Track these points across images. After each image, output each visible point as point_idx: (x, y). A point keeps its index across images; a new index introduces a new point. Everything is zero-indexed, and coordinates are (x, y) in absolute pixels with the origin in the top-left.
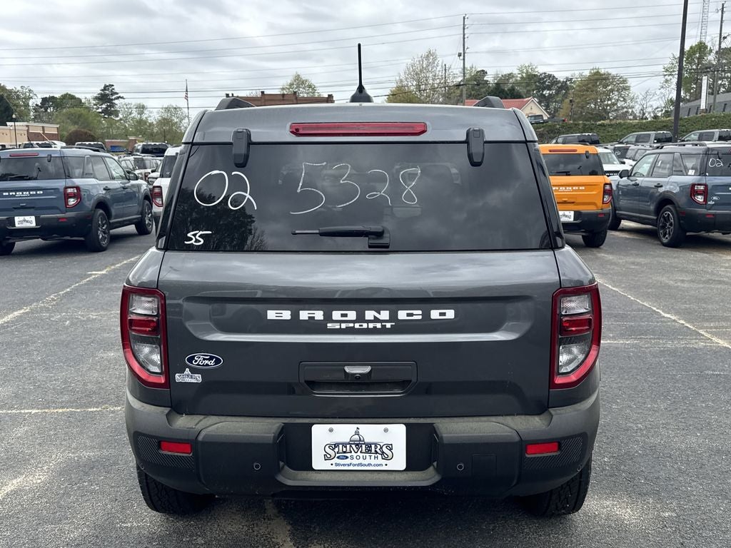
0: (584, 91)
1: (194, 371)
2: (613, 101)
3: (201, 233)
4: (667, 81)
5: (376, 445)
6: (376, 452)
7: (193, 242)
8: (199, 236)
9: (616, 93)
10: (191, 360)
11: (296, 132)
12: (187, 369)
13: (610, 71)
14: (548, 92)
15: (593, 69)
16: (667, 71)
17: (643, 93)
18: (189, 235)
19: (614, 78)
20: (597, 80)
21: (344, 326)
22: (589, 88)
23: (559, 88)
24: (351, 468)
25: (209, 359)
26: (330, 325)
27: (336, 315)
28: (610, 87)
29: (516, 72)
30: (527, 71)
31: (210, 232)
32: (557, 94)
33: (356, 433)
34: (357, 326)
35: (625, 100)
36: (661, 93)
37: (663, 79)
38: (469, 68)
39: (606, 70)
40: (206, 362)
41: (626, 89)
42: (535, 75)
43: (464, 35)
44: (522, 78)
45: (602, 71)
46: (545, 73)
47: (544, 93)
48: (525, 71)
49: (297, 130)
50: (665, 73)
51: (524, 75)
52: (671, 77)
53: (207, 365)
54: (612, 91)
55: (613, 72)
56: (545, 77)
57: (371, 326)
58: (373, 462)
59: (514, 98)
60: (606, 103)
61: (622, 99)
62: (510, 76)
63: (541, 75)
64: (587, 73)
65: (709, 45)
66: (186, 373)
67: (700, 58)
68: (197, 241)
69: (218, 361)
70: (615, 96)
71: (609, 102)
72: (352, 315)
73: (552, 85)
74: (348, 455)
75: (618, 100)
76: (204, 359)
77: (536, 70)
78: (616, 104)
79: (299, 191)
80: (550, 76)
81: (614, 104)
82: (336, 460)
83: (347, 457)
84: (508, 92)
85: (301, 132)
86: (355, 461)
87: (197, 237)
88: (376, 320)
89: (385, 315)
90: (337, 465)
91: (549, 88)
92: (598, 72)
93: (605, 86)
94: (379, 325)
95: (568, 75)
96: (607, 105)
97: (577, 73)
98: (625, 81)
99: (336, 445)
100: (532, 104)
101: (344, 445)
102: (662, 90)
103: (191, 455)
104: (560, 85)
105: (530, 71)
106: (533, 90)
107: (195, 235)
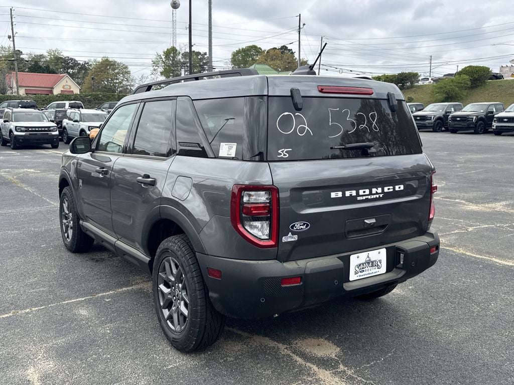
0: (98, 72)
1: (293, 234)
2: (120, 80)
3: (286, 150)
4: (155, 70)
5: (375, 261)
6: (375, 265)
7: (282, 155)
8: (285, 152)
9: (121, 75)
10: (292, 227)
11: (321, 91)
12: (290, 233)
13: (116, 60)
14: (72, 71)
15: (104, 57)
16: (154, 63)
17: (140, 77)
18: (279, 151)
19: (118, 64)
20: (108, 65)
21: (364, 198)
22: (103, 70)
23: (80, 68)
24: (365, 276)
25: (303, 225)
26: (359, 198)
27: (361, 192)
28: (117, 71)
29: (46, 54)
30: (55, 54)
31: (291, 149)
32: (79, 72)
33: (368, 257)
34: (369, 197)
35: (127, 80)
36: (151, 77)
37: (152, 68)
38: (7, 48)
39: (113, 59)
40: (302, 227)
41: (128, 73)
42: (61, 58)
43: (12, 23)
44: (51, 58)
45: (110, 59)
46: (68, 57)
47: (69, 71)
48: (53, 54)
49: (322, 89)
50: (153, 65)
51: (52, 57)
52: (157, 67)
53: (302, 229)
54: (118, 73)
55: (118, 61)
56: (68, 60)
57: (375, 196)
58: (373, 271)
59: (50, 73)
60: (115, 81)
61: (126, 80)
62: (41, 56)
63: (65, 58)
64: (100, 60)
65: (178, 49)
66: (289, 235)
67: (173, 57)
68: (285, 155)
69: (307, 225)
70: (121, 77)
71: (117, 81)
72: (367, 192)
73: (74, 65)
74: (364, 269)
75: (123, 80)
76: (300, 225)
77: (62, 54)
78: (122, 83)
79: (330, 124)
80: (72, 59)
81: (121, 83)
82: (360, 274)
83: (364, 271)
84: (45, 68)
85: (324, 91)
86: (367, 272)
87: (284, 153)
88: (377, 193)
89: (380, 190)
90: (360, 276)
91: (72, 68)
92: (107, 59)
93: (114, 70)
94: (378, 196)
95: (86, 60)
96: (116, 83)
97: (92, 59)
98: (126, 68)
99: (360, 265)
100: (67, 79)
101: (363, 264)
102: (152, 76)
103: (301, 283)
104: (80, 66)
105: (57, 54)
106: (61, 69)
107: (283, 151)
